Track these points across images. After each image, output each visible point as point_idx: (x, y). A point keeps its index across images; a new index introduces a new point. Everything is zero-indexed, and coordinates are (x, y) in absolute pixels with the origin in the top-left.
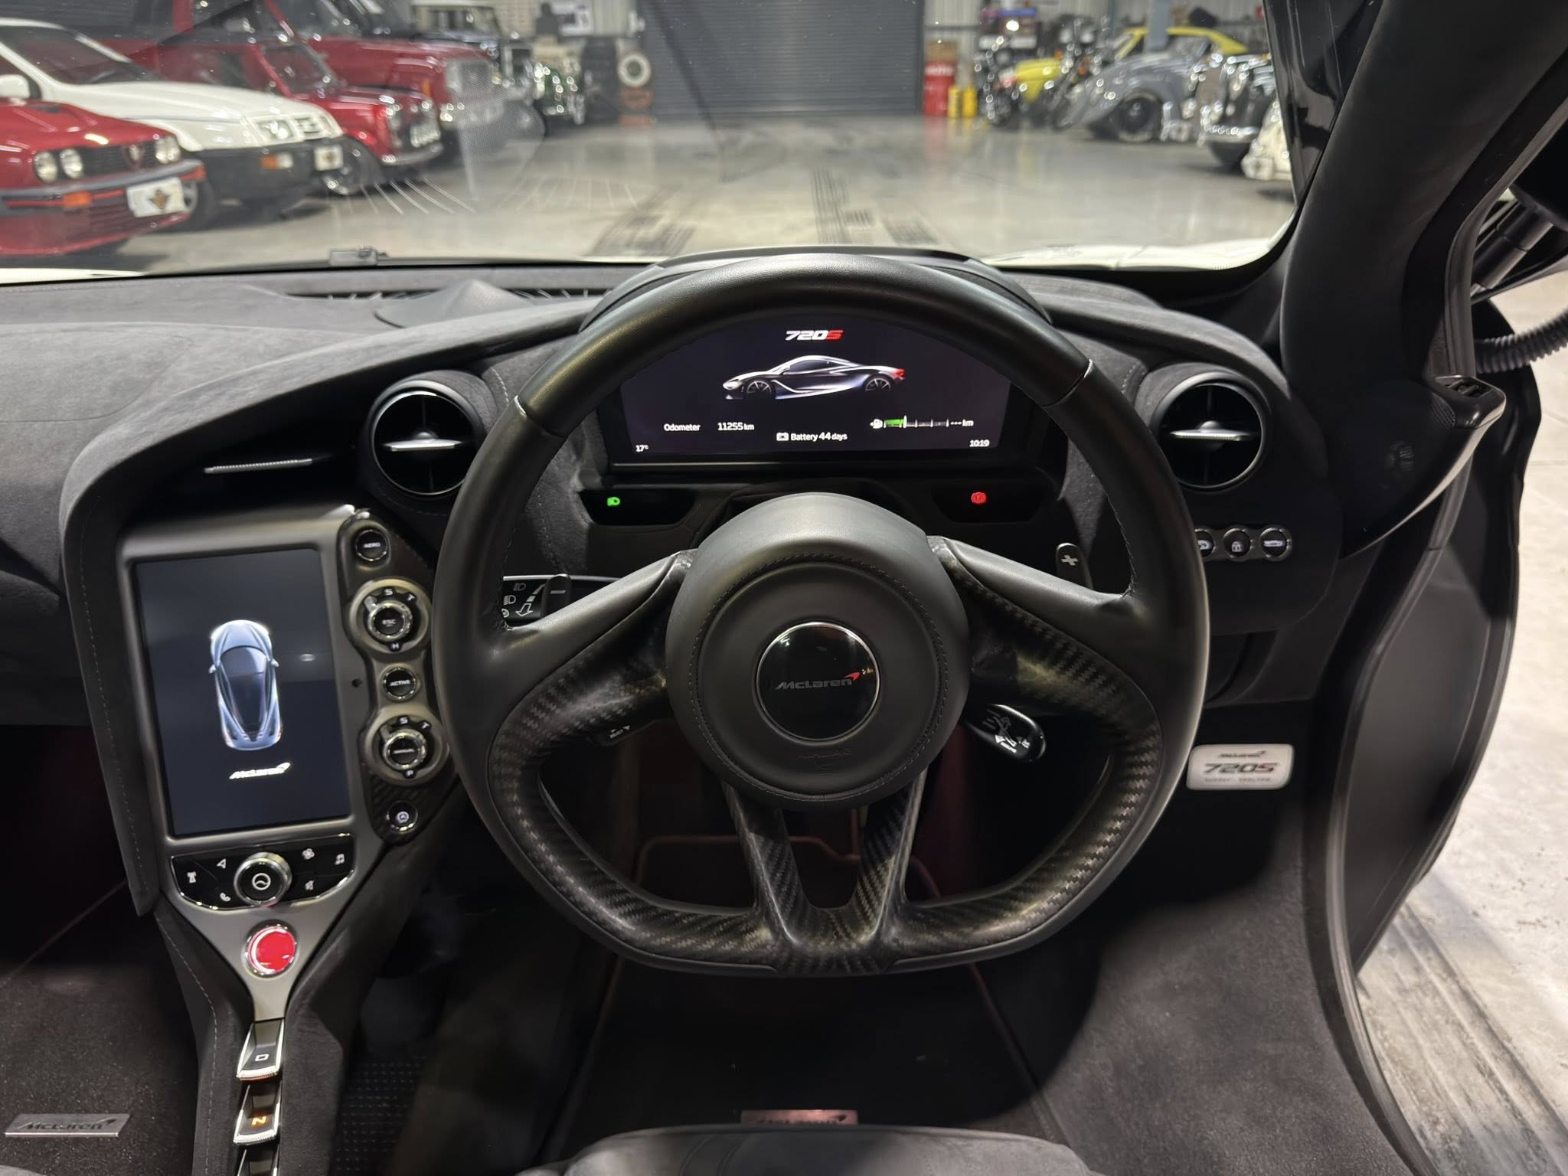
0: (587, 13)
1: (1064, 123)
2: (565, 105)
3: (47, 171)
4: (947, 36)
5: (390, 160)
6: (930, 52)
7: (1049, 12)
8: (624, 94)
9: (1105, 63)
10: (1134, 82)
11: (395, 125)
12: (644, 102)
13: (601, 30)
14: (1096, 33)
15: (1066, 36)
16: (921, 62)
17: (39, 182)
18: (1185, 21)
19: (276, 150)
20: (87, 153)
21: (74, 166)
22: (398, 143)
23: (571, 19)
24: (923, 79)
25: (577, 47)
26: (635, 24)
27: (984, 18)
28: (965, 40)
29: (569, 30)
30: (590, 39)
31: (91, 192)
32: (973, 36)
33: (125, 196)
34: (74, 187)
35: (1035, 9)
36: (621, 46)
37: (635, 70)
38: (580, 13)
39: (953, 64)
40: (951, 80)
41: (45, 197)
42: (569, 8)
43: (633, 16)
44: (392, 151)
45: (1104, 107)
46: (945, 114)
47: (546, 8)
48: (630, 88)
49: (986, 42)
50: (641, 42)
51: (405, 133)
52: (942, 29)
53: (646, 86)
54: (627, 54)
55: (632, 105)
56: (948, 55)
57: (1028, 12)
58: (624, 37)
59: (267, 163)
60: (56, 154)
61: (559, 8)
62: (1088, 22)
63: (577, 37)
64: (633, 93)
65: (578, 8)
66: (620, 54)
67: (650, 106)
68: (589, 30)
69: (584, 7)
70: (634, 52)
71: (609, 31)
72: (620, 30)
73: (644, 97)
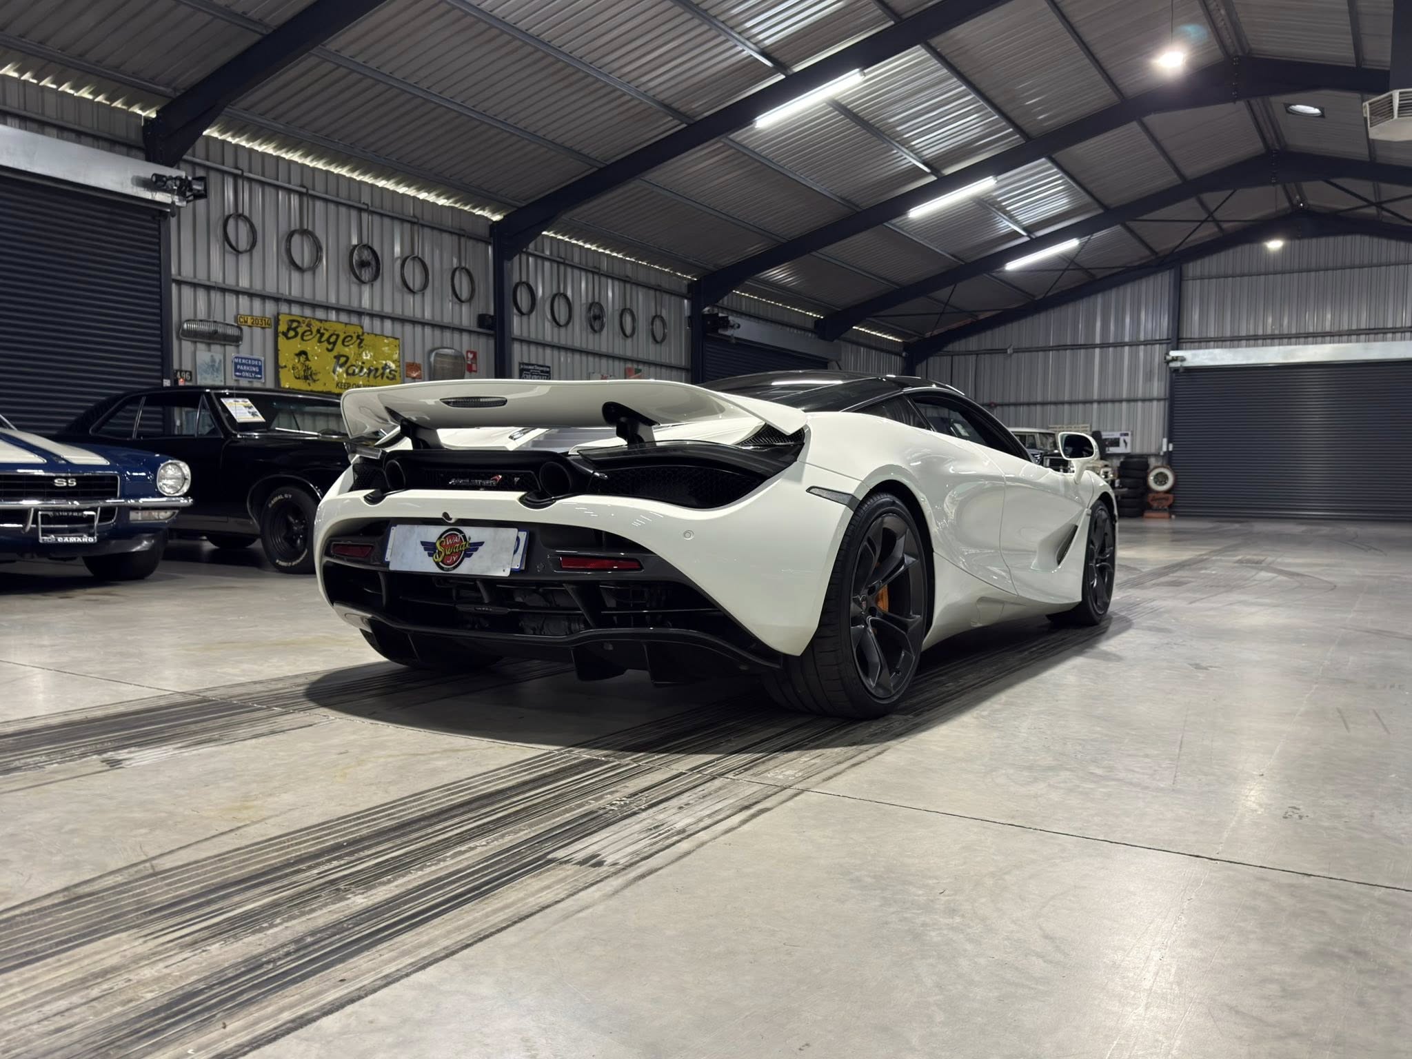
0: (1128, 439)
8: (1150, 495)
12: (1166, 504)
13: (1138, 451)
23: (1116, 443)
25: (1116, 463)
26: (1165, 446)
29: (1112, 450)
30: (1127, 456)
36: (1153, 462)
37: (1161, 479)
38: (1122, 438)
42: (1116, 435)
43: (1165, 440)
47: (1096, 435)
48: (1158, 492)
50: (1169, 459)
53: (1168, 492)
54: (1156, 467)
55: (1155, 505)
58: (1157, 455)
61: (1105, 435)
63: (1118, 455)
64: (1157, 496)
65: (1121, 435)
66: (1151, 467)
67: (1170, 506)
68: (1128, 450)
69: (1126, 435)
70: (1162, 466)
71: (1145, 451)
72: (1153, 451)
73: (1167, 499)
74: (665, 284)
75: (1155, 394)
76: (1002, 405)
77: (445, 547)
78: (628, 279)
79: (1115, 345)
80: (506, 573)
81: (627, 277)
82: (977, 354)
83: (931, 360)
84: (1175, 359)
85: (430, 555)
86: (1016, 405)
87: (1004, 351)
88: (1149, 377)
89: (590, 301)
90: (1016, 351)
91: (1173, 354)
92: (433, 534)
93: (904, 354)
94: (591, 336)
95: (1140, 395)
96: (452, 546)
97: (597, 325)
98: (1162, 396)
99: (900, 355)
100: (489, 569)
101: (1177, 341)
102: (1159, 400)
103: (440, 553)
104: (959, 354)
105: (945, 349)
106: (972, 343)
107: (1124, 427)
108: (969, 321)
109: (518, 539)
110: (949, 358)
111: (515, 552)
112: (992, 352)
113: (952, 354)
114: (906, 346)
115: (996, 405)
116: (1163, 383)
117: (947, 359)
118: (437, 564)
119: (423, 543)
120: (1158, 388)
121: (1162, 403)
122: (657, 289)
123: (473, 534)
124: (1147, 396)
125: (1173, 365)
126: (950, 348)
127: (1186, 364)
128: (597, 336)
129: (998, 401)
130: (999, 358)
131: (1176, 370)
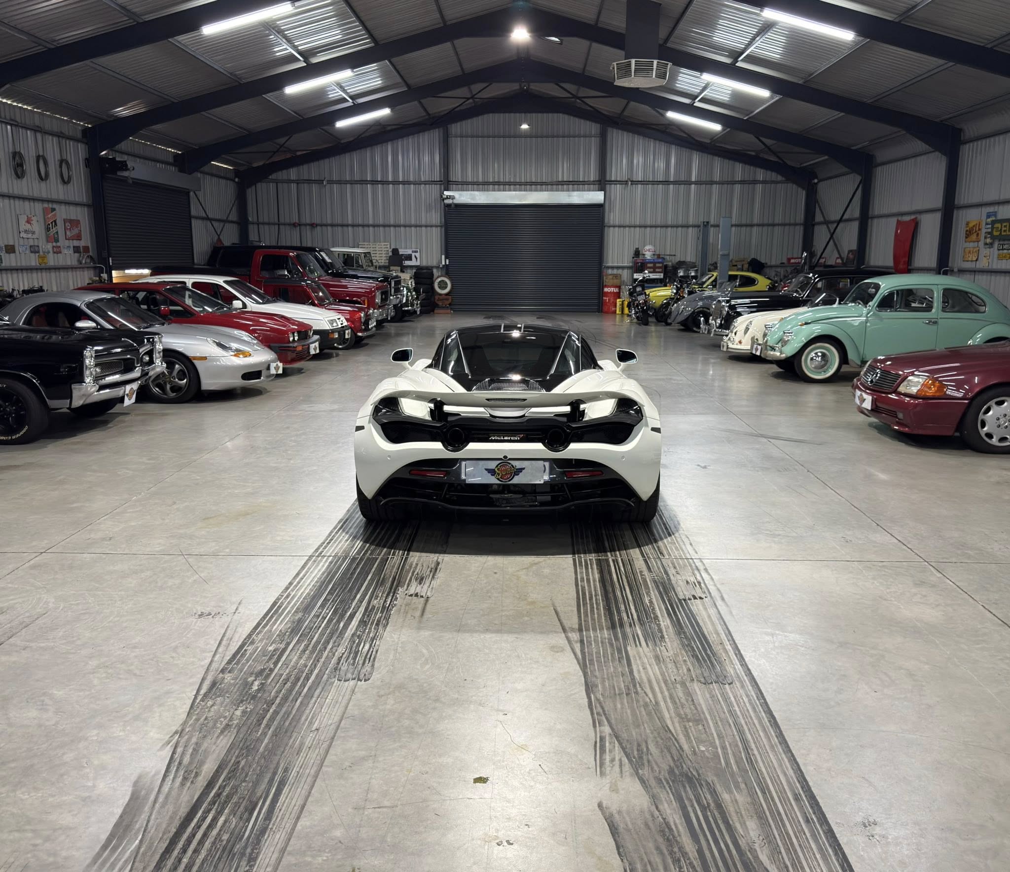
0: (418, 255)
1: (669, 321)
2: (412, 305)
3: (291, 339)
4: (615, 271)
5: (360, 334)
6: (607, 280)
7: (671, 261)
8: (437, 297)
9: (690, 293)
10: (700, 304)
11: (363, 320)
12: (448, 303)
13: (424, 264)
14: (696, 271)
15: (681, 273)
16: (601, 285)
17: (289, 342)
18: (746, 266)
19: (333, 331)
20: (299, 332)
21: (296, 338)
22: (363, 327)
23: (409, 258)
24: (602, 294)
25: (413, 273)
26: (444, 261)
27: (636, 263)
28: (625, 274)
29: (407, 263)
30: (418, 268)
31: (303, 346)
32: (630, 271)
33: (309, 348)
34: (296, 344)
35: (664, 258)
36: (435, 271)
37: (443, 285)
38: (413, 254)
39: (619, 287)
40: (618, 295)
41: (289, 347)
42: (409, 252)
43: (443, 257)
44: (361, 331)
45: (686, 314)
46: (615, 312)
47: (395, 251)
48: (441, 295)
49: (636, 276)
50: (447, 271)
51: (366, 323)
52: (613, 268)
53: (447, 294)
54: (438, 277)
55: (440, 304)
56: (616, 282)
57: (660, 260)
58: (438, 267)
59: (331, 336)
60: (293, 333)
61: (401, 252)
62: (693, 266)
63: (411, 267)
64: (441, 297)
65: (413, 252)
66: (435, 276)
67: (450, 304)
68: (418, 263)
69: (416, 252)
70: (442, 276)
71: (430, 264)
72: (435, 264)
73: (447, 299)
74: (66, 131)
75: (434, 222)
76: (321, 225)
77: (501, 471)
78: (37, 129)
79: (404, 183)
80: (542, 482)
81: (38, 127)
82: (298, 183)
83: (259, 185)
84: (448, 197)
85: (492, 475)
86: (332, 225)
87: (320, 182)
88: (429, 208)
89: (11, 150)
90: (331, 182)
91: (446, 193)
92: (493, 465)
93: (237, 180)
94: (15, 181)
95: (423, 223)
96: (504, 470)
97: (19, 170)
98: (439, 224)
99: (234, 181)
100: (531, 480)
101: (447, 183)
102: (436, 226)
103: (498, 474)
104: (283, 181)
105: (270, 177)
106: (293, 173)
107: (413, 246)
108: (289, 156)
109: (544, 466)
110: (275, 185)
111: (544, 471)
112: (309, 181)
113: (277, 182)
114: (237, 173)
115: (317, 225)
116: (439, 214)
117: (272, 186)
118: (498, 479)
119: (486, 470)
120: (436, 217)
121: (439, 228)
122: (60, 135)
123: (518, 465)
124: (428, 223)
125: (447, 201)
126: (273, 176)
127: (456, 201)
128: (19, 181)
129: (318, 222)
130: (315, 187)
131: (449, 206)
